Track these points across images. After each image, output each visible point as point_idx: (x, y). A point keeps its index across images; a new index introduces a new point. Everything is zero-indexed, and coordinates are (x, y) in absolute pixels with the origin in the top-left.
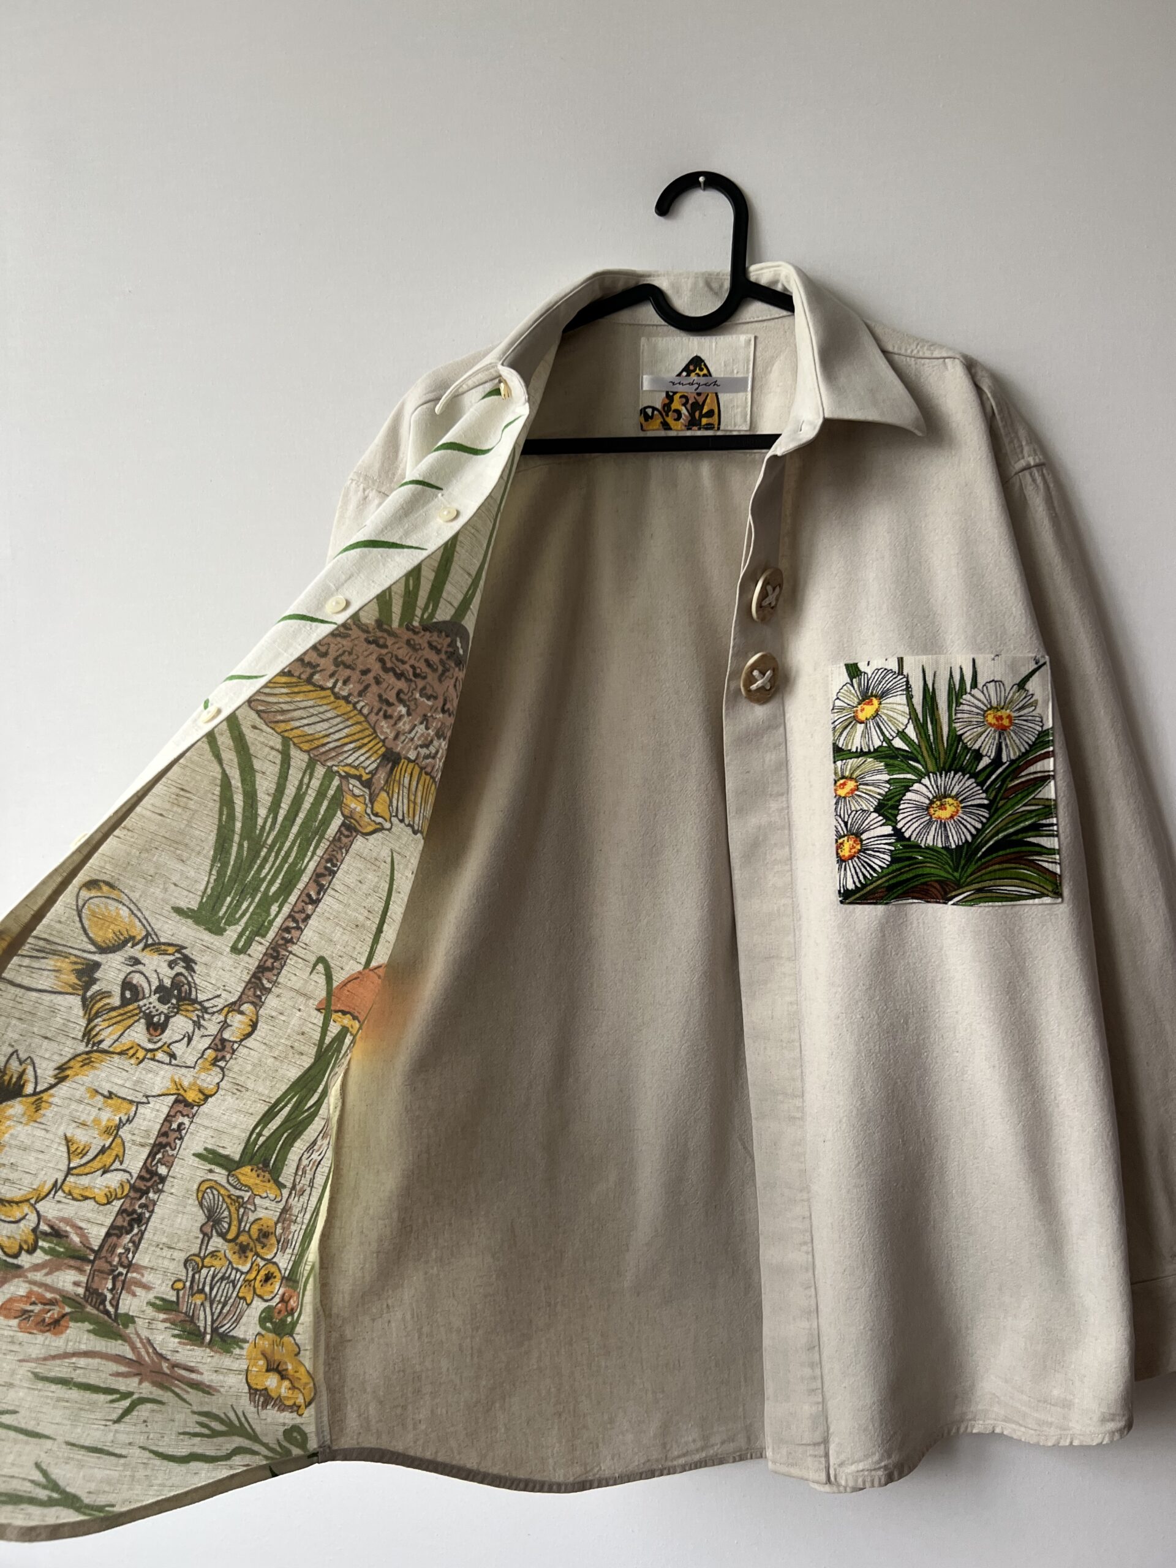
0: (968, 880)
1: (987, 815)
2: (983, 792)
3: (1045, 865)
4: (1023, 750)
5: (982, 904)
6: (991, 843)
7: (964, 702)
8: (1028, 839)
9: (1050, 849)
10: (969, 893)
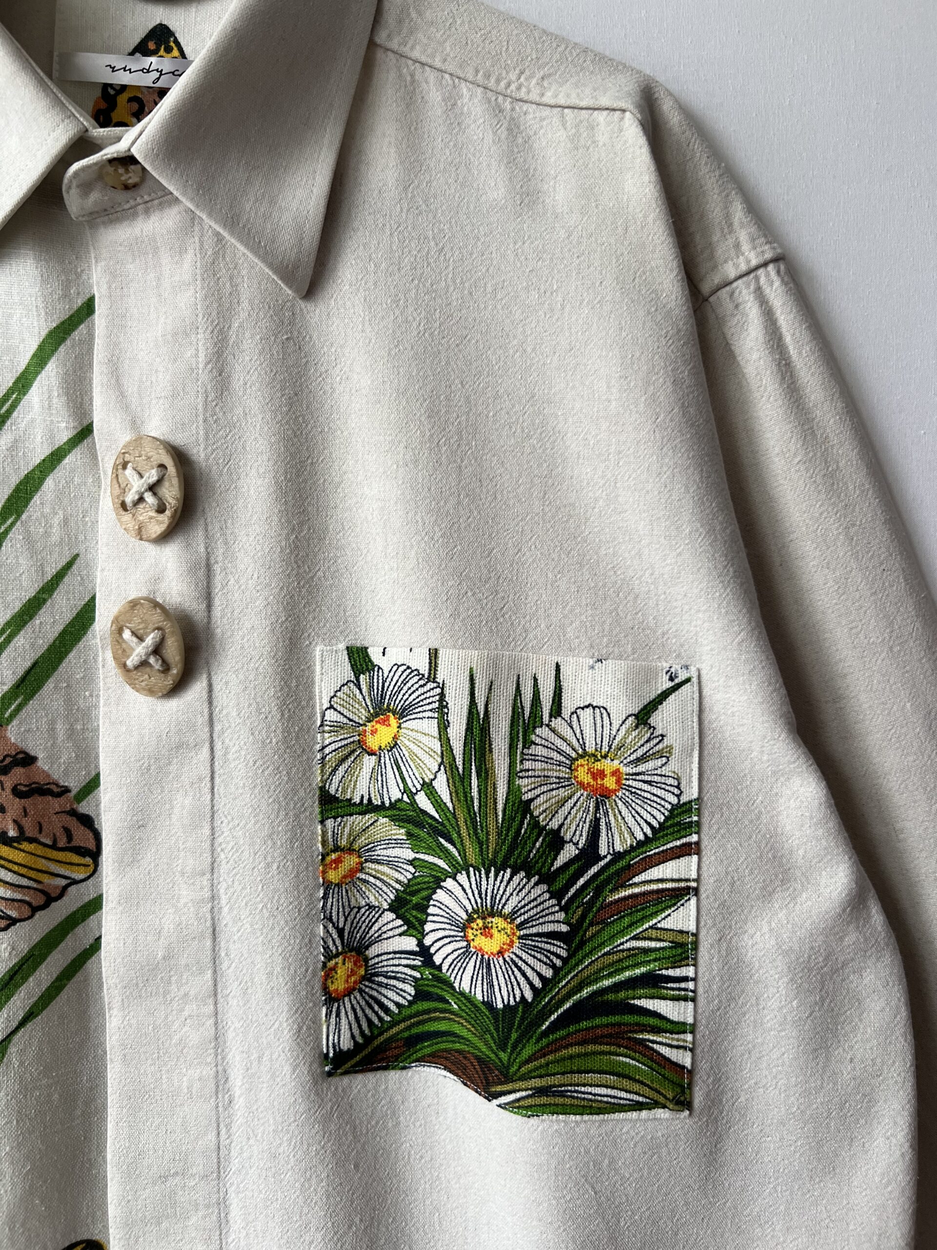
0: (523, 1070)
1: (564, 954)
2: (561, 910)
3: (665, 1051)
4: (641, 837)
5: (545, 1116)
6: (567, 1005)
7: (538, 741)
8: (637, 1002)
9: (678, 1023)
10: (524, 1094)
